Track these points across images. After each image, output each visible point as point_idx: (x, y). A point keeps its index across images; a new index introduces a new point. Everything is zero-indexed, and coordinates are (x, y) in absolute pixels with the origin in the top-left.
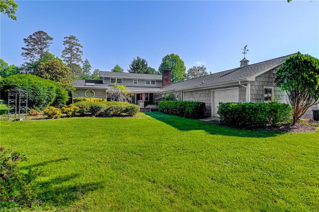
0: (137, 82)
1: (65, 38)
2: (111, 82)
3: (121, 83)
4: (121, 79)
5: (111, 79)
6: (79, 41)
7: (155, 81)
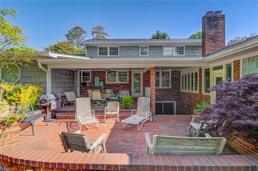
0: (148, 51)
1: (93, 29)
2: (100, 54)
3: (118, 54)
4: (117, 48)
5: (100, 48)
6: (105, 30)
7: (183, 47)
